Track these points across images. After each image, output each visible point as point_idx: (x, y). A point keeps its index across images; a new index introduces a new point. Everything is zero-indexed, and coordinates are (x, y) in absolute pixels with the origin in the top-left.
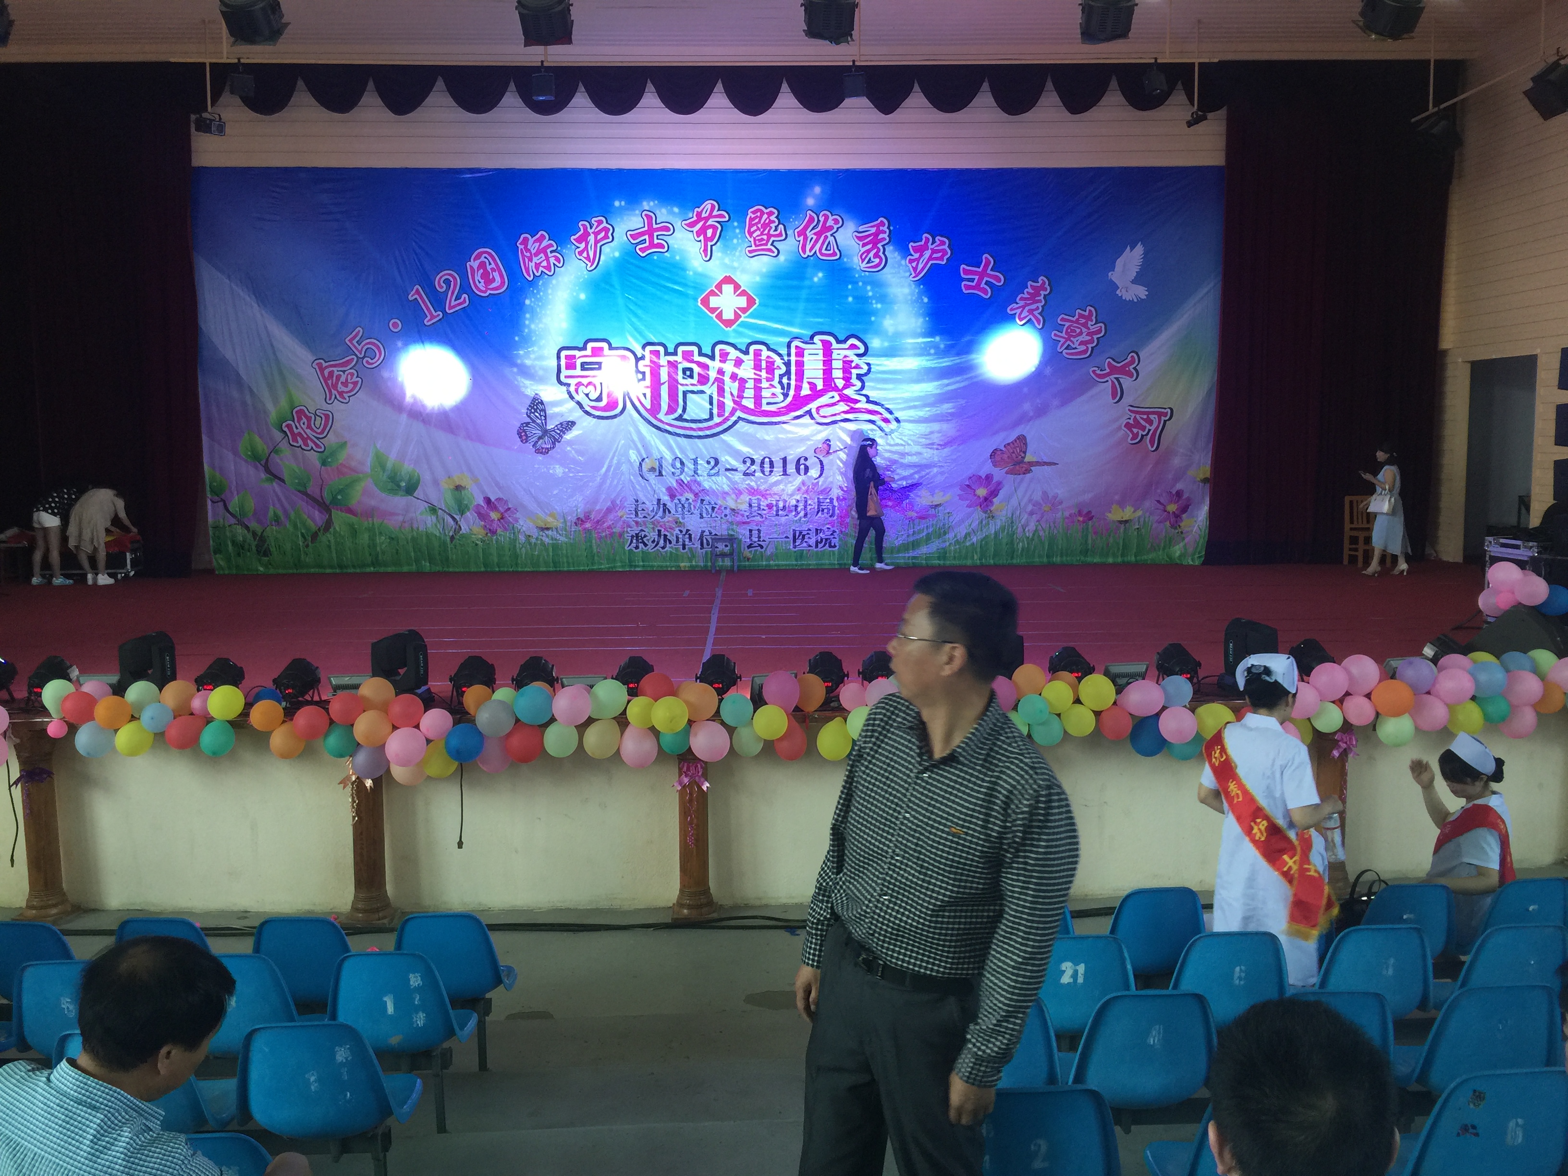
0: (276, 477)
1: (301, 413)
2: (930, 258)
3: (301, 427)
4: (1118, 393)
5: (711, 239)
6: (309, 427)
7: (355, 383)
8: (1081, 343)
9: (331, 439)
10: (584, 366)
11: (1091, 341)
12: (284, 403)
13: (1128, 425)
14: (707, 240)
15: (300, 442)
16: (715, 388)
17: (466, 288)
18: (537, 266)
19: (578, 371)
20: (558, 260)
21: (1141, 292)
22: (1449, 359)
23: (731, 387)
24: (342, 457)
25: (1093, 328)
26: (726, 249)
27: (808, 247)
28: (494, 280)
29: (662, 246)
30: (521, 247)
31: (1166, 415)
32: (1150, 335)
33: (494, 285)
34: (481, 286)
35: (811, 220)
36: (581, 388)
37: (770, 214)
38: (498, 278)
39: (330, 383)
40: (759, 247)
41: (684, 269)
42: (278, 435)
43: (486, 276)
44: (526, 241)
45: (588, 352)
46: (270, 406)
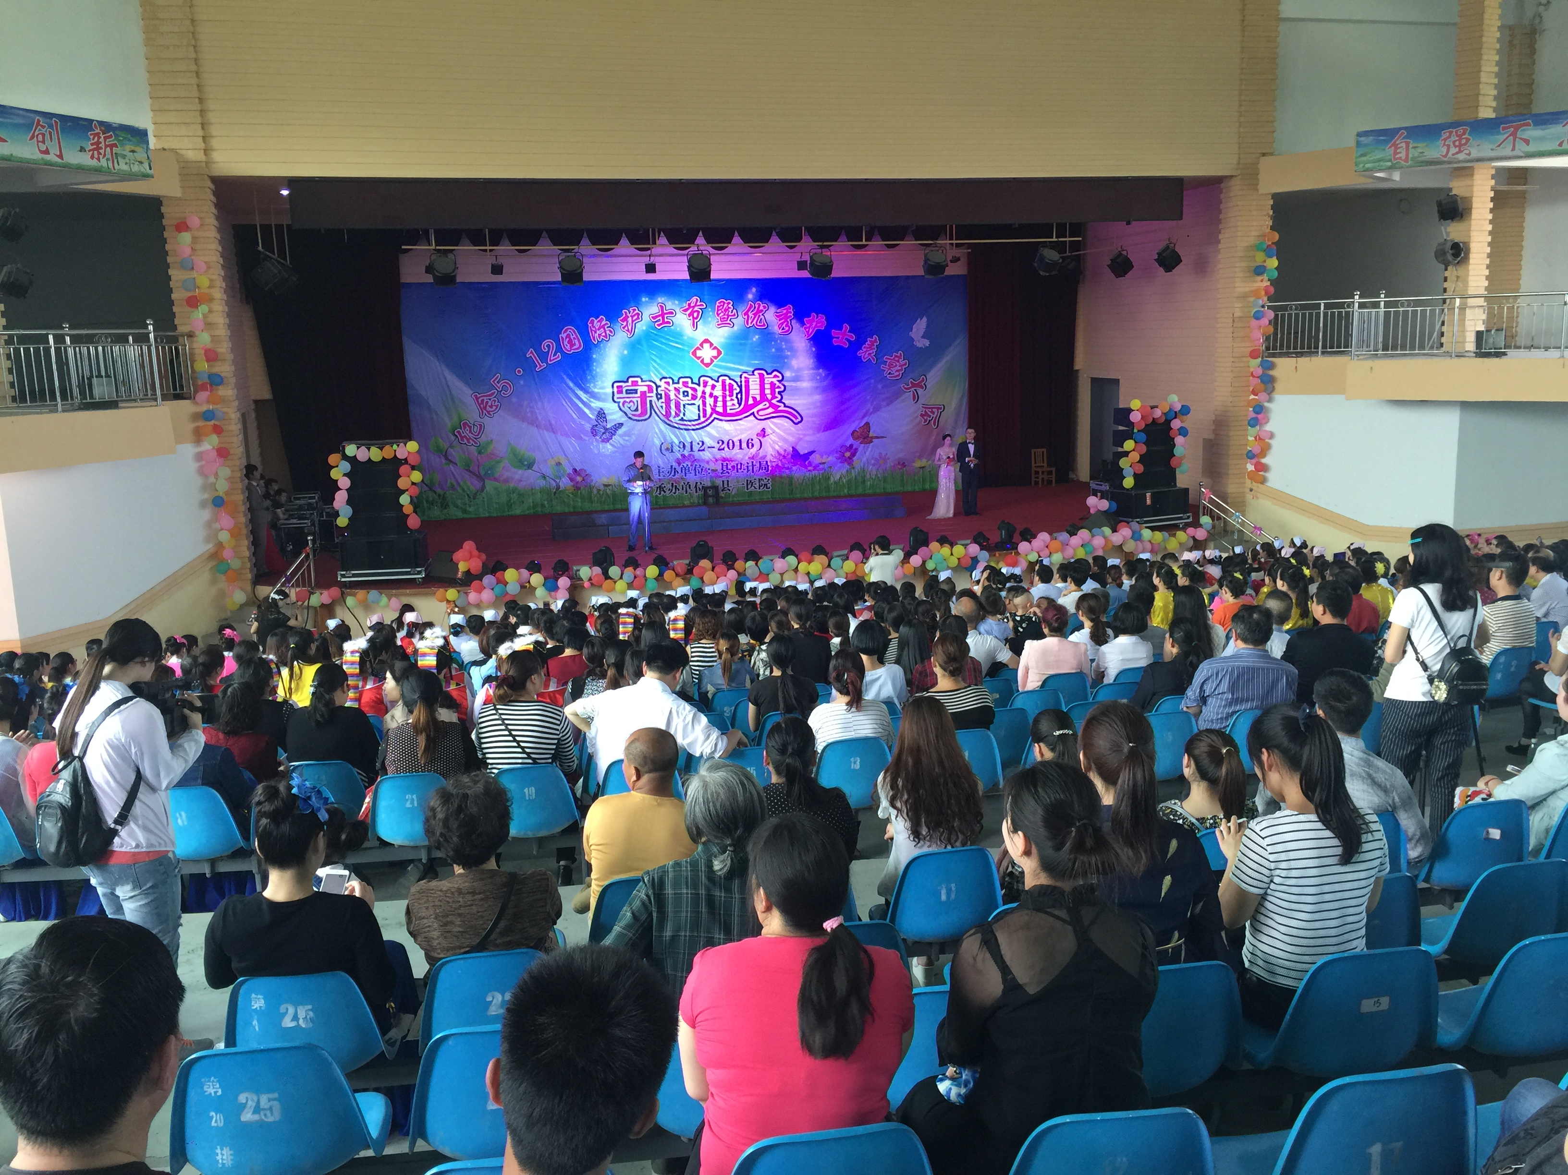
0: (451, 461)
1: (465, 424)
2: (816, 326)
3: (466, 433)
4: (916, 398)
5: (696, 318)
6: (470, 432)
7: (497, 406)
8: (897, 371)
9: (483, 439)
10: (628, 392)
11: (901, 370)
12: (455, 419)
13: (922, 415)
14: (694, 318)
15: (466, 441)
16: (700, 402)
17: (559, 349)
18: (600, 335)
19: (624, 395)
20: (611, 331)
21: (927, 343)
22: (1080, 374)
23: (710, 401)
24: (490, 449)
25: (903, 362)
26: (706, 323)
27: (750, 321)
28: (575, 344)
29: (668, 323)
30: (590, 325)
31: (941, 408)
32: (931, 366)
33: (575, 347)
34: (568, 347)
35: (751, 306)
36: (626, 404)
37: (729, 303)
38: (577, 343)
39: (483, 407)
40: (724, 322)
41: (682, 336)
42: (453, 438)
43: (570, 342)
44: (592, 322)
45: (630, 383)
46: (447, 420)
